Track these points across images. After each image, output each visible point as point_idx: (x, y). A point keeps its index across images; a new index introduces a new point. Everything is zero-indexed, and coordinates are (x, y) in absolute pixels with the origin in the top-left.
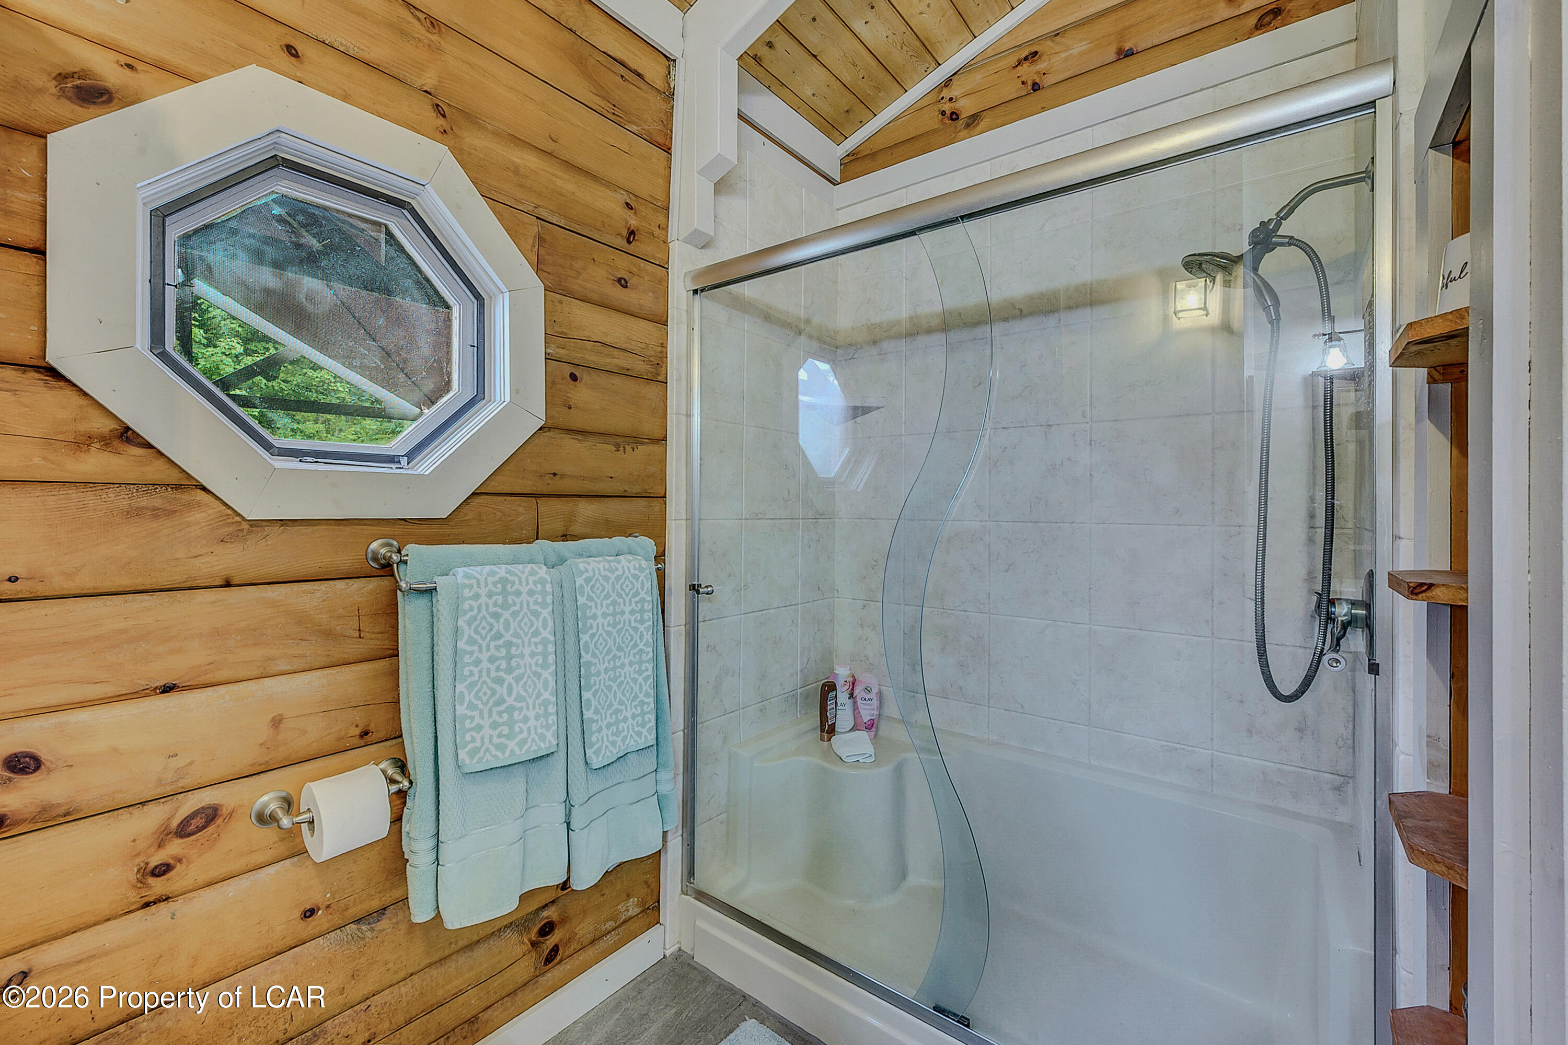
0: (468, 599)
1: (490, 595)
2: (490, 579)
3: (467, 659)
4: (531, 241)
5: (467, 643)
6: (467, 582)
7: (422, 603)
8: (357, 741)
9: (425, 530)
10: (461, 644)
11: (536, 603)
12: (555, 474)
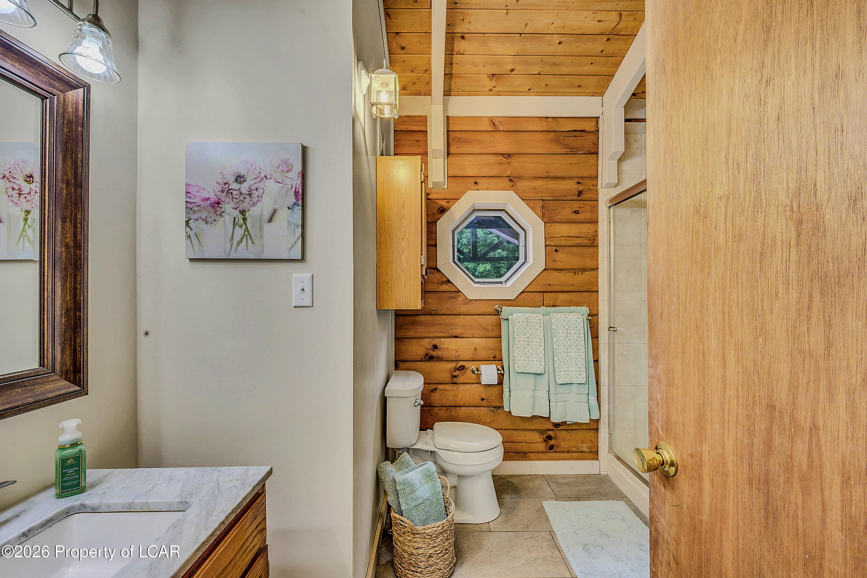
0: (516, 322)
1: (523, 322)
2: (523, 317)
3: (516, 340)
4: (540, 209)
5: (517, 335)
6: (517, 318)
7: (506, 322)
8: (493, 359)
9: (509, 302)
10: (515, 335)
11: (537, 326)
12: (549, 285)
